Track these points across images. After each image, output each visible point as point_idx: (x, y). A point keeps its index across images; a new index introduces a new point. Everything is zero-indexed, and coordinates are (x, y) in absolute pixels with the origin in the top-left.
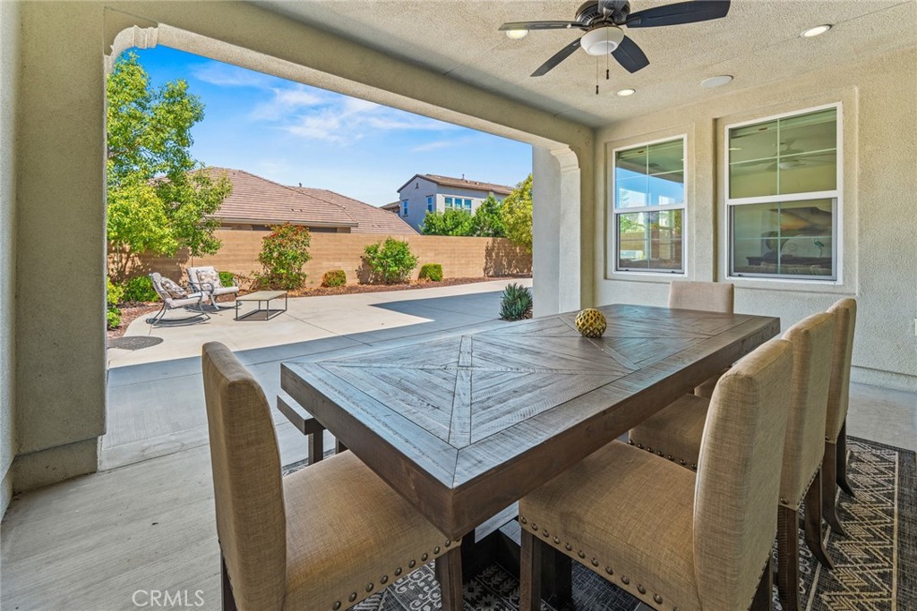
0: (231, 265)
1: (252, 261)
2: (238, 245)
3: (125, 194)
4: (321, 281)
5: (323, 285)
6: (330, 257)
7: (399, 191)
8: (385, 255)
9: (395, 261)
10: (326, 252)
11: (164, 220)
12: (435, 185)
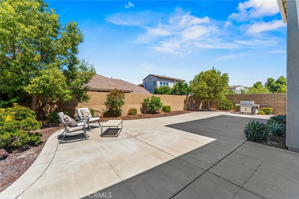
0: (93, 106)
1: (101, 104)
2: (96, 98)
3: (47, 72)
4: (128, 112)
5: (128, 114)
6: (130, 103)
7: (143, 80)
8: (152, 102)
9: (156, 104)
10: (129, 101)
11: (66, 86)
12: (157, 78)
